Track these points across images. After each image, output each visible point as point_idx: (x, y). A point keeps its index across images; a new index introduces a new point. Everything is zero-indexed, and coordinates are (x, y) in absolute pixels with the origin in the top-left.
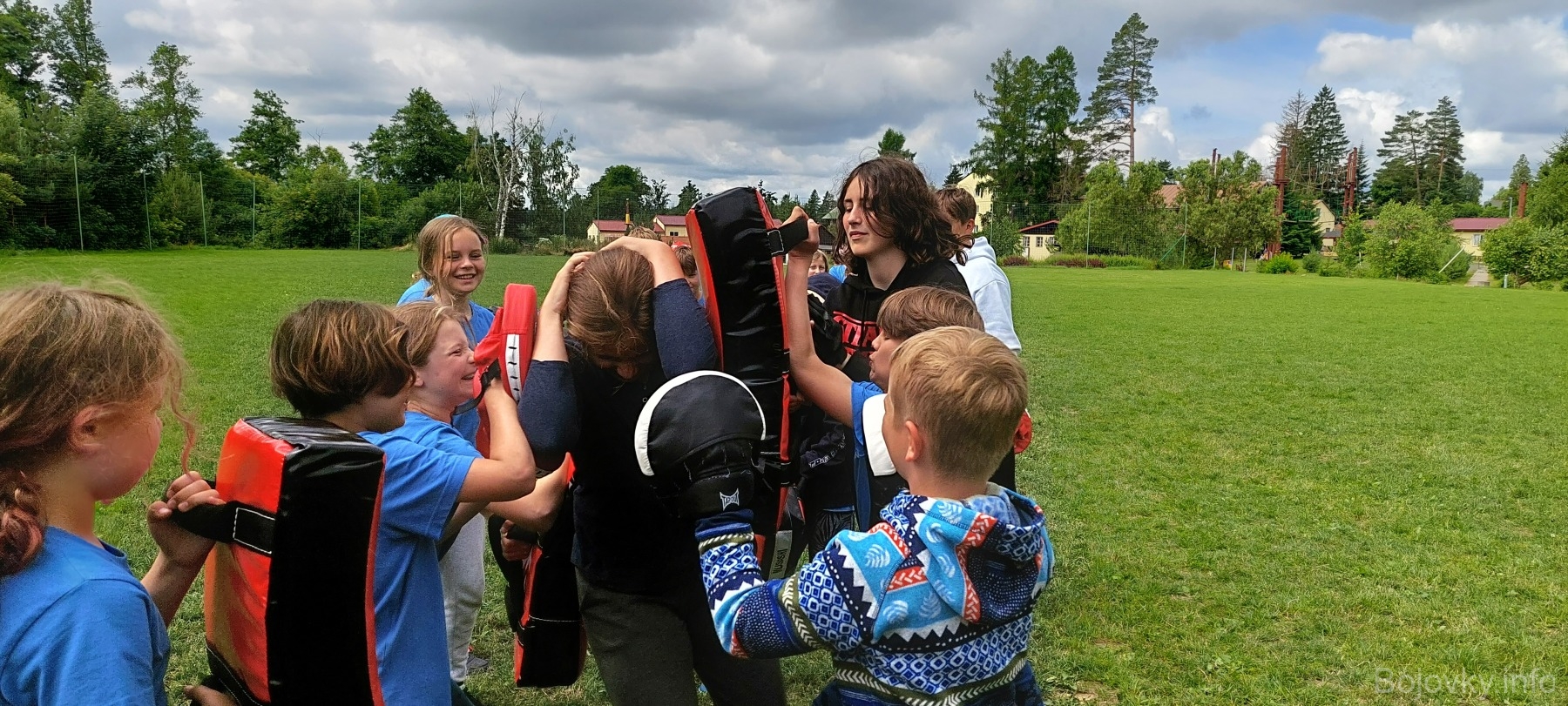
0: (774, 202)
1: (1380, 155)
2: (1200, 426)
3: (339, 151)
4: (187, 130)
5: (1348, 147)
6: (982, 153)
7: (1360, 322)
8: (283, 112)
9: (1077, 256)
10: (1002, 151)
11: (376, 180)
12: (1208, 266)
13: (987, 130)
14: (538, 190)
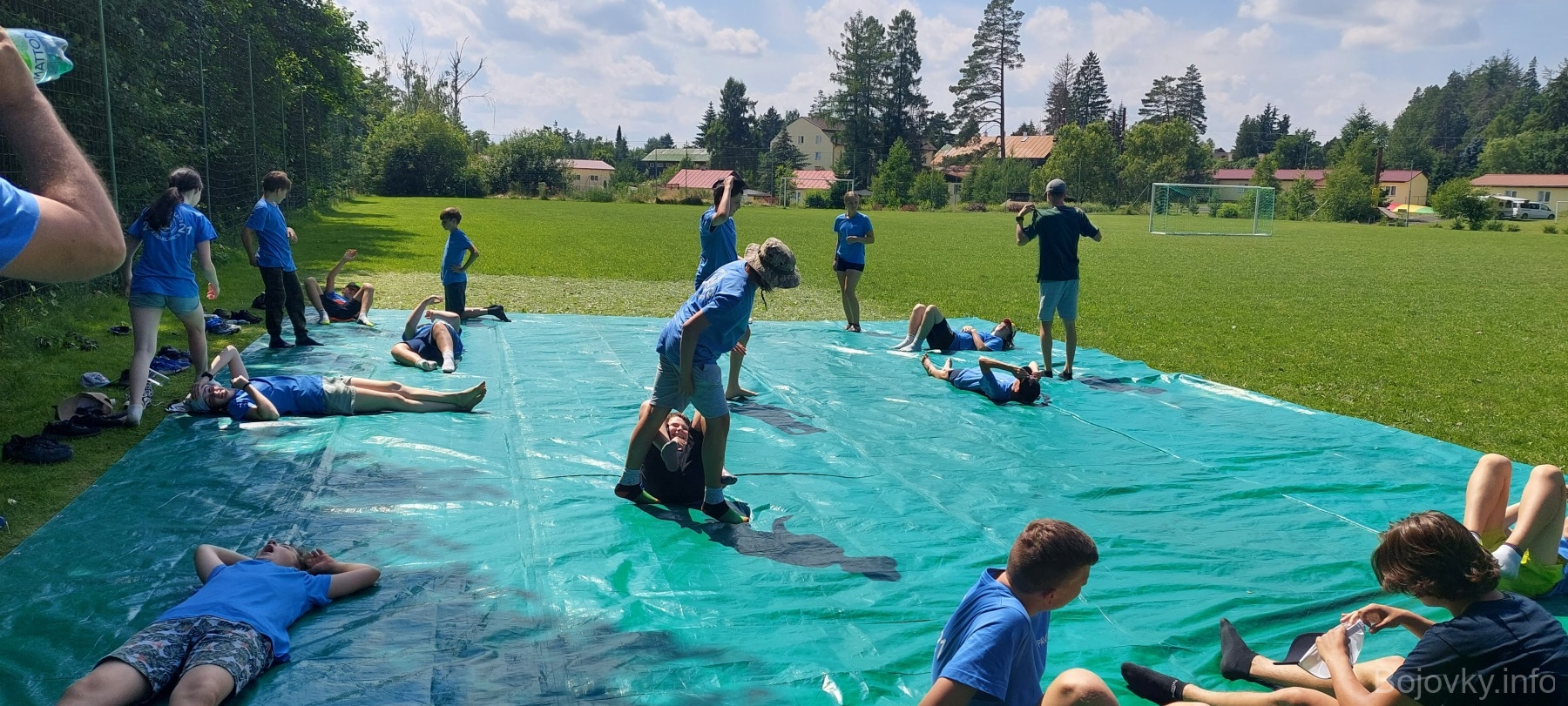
1: (1140, 114)
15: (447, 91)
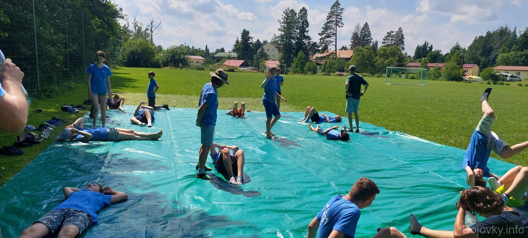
1: (382, 44)
15: (149, 32)
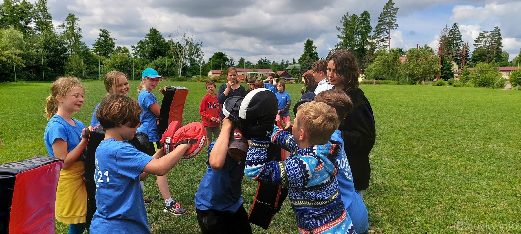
0: (270, 63)
1: (474, 46)
2: (412, 138)
3: (128, 48)
4: (78, 42)
5: (463, 43)
6: (339, 47)
7: (467, 102)
8: (109, 36)
9: (371, 80)
10: (346, 46)
11: (139, 58)
12: (416, 83)
13: (341, 39)
14: (191, 60)
